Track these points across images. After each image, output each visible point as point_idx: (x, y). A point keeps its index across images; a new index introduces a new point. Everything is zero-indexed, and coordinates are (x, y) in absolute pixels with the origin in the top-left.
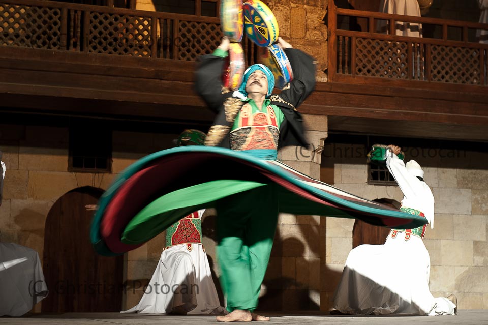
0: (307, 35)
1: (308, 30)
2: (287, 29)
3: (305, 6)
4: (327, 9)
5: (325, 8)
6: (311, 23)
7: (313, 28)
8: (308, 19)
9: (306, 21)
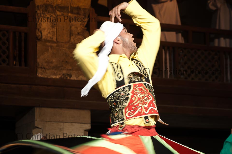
0: (72, 40)
1: (73, 36)
2: (54, 35)
3: (70, 14)
4: (89, 17)
5: (87, 16)
6: (75, 29)
7: (76, 33)
8: (72, 25)
9: (71, 27)
